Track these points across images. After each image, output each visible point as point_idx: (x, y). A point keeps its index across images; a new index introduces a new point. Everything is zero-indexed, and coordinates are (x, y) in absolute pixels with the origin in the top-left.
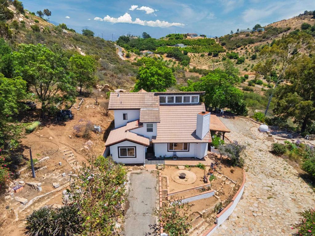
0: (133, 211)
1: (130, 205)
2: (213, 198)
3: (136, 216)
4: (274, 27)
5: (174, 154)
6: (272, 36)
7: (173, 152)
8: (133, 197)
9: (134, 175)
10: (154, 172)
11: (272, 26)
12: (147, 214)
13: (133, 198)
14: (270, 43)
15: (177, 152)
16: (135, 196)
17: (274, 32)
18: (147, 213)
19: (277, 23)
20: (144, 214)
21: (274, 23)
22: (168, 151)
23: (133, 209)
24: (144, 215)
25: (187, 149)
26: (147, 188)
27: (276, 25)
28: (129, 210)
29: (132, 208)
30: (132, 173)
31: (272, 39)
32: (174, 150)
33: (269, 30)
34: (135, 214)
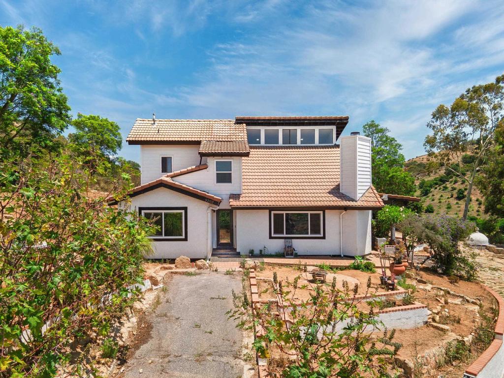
0: (159, 348)
1: (153, 333)
2: (426, 330)
3: (169, 362)
4: (419, 162)
5: (288, 244)
6: (418, 174)
7: (283, 240)
8: (165, 315)
9: (176, 277)
10: (234, 273)
11: (415, 161)
12: (209, 358)
13: (166, 318)
14: (417, 184)
15: (294, 240)
16: (174, 313)
17: (419, 169)
18: (210, 354)
19: (421, 158)
20: (200, 355)
21: (417, 157)
22: (271, 237)
23: (160, 344)
24: (197, 360)
25: (319, 233)
26: (212, 298)
27: (421, 159)
28: (144, 347)
29: (157, 342)
30: (172, 273)
31: (418, 178)
32: (285, 235)
33: (412, 166)
34: (168, 356)
